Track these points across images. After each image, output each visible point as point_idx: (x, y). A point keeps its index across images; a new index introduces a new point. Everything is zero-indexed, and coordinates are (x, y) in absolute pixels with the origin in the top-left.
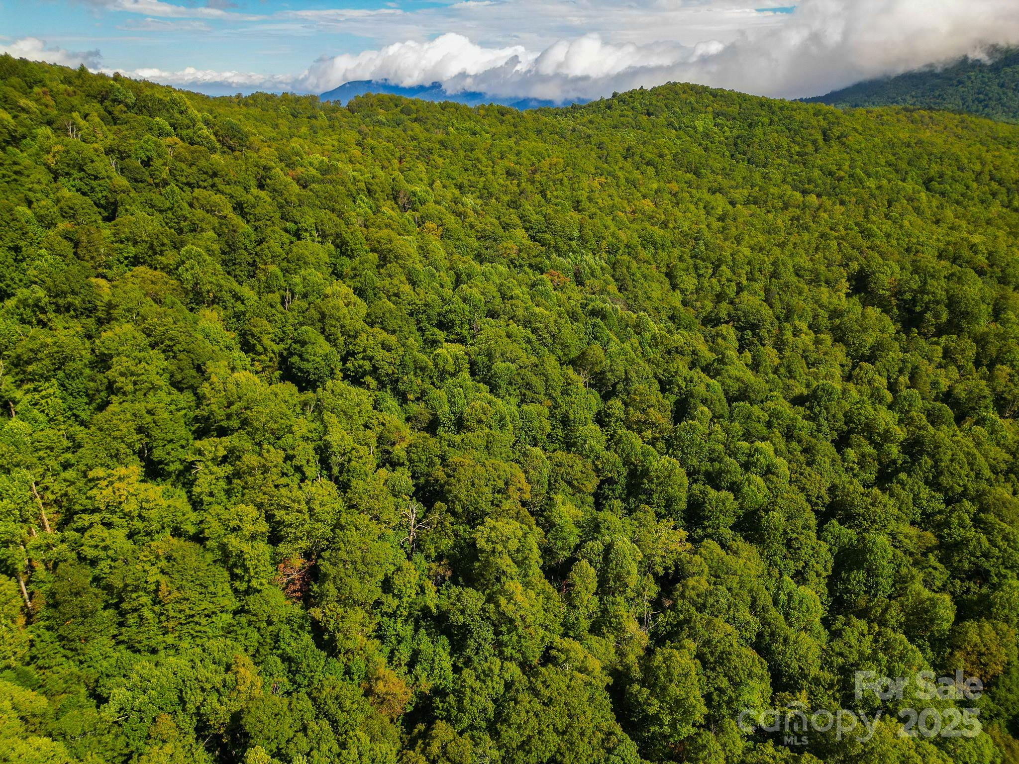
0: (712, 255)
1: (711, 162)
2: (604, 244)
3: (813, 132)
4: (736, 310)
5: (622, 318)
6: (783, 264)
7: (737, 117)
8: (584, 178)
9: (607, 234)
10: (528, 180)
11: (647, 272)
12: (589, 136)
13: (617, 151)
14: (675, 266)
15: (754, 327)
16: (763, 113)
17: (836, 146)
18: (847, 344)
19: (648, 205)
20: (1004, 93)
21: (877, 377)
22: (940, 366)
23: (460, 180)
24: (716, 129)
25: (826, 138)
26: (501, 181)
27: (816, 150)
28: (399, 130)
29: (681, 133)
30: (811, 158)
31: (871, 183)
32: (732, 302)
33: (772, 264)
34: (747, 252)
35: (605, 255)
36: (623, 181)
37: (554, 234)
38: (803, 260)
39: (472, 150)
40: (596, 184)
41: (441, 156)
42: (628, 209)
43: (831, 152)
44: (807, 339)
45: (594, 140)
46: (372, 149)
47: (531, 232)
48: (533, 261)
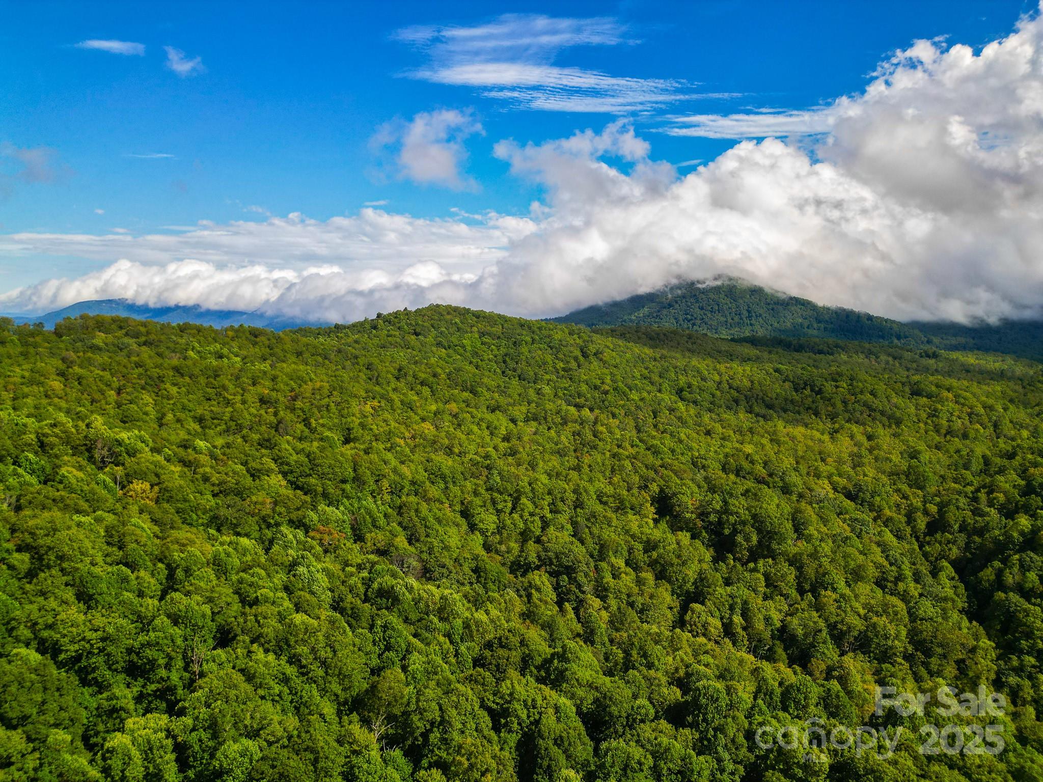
0: (509, 486)
1: (485, 380)
2: (385, 484)
3: (572, 349)
4: (546, 550)
5: (421, 599)
6: (586, 491)
7: (502, 336)
8: (354, 403)
9: (386, 470)
10: (287, 408)
11: (439, 514)
12: (356, 357)
13: (388, 372)
14: (471, 502)
15: (570, 571)
16: (524, 333)
17: (595, 363)
18: (669, 581)
19: (428, 428)
20: (705, 314)
21: (710, 619)
22: (766, 598)
23: (200, 411)
24: (484, 348)
25: (585, 355)
26: (253, 410)
27: (579, 366)
28: (121, 357)
29: (451, 351)
30: (575, 373)
31: (634, 396)
32: (538, 541)
33: (574, 492)
34: (544, 479)
35: (387, 497)
36: (398, 404)
37: (322, 476)
38: (601, 484)
39: (216, 376)
40: (368, 408)
41: (174, 385)
42: (407, 434)
43: (592, 367)
44: (628, 579)
45: (362, 361)
46: (79, 379)
47: (290, 477)
48: (294, 516)
